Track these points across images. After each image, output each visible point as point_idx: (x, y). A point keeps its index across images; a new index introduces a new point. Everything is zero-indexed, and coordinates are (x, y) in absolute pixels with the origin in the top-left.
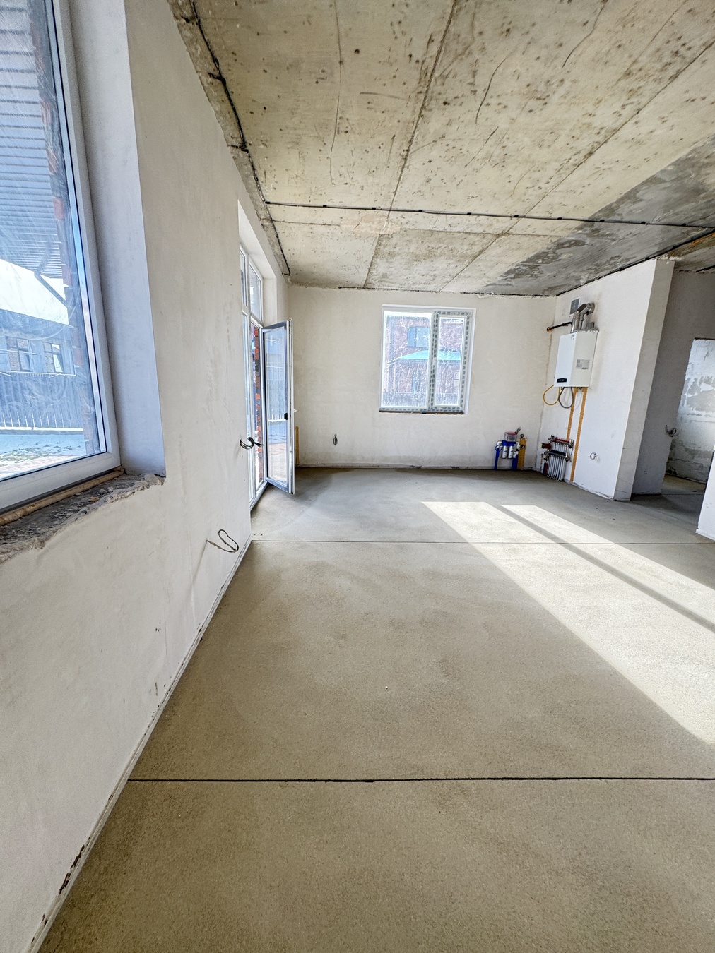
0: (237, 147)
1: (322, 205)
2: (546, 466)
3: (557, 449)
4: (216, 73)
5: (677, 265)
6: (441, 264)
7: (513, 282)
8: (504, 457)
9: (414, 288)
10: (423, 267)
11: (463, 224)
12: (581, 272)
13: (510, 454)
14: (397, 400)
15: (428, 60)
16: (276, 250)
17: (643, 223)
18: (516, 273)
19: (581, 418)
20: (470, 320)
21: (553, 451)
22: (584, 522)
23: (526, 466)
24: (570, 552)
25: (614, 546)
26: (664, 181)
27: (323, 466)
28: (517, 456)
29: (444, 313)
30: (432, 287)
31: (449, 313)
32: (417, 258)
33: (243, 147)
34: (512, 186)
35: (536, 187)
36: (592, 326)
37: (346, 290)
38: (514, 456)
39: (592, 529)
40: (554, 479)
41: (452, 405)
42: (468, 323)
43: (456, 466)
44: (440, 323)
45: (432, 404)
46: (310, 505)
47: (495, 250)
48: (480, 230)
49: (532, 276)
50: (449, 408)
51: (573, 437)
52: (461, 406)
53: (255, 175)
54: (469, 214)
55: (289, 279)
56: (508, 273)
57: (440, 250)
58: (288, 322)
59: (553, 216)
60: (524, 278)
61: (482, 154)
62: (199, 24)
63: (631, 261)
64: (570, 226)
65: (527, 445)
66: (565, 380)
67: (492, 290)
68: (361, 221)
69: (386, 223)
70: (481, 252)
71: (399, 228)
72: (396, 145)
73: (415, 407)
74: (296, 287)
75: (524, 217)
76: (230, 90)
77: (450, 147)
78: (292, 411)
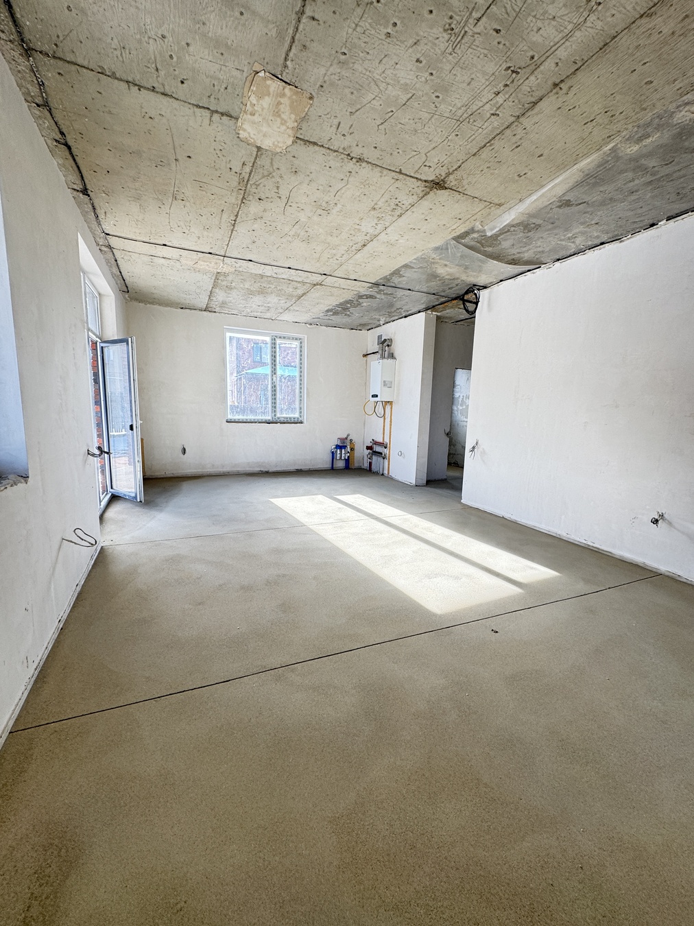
0: (78, 191)
1: (162, 243)
2: (370, 463)
3: (376, 450)
4: (63, 141)
5: (438, 318)
6: (273, 300)
7: (332, 317)
8: (338, 458)
9: (252, 314)
10: (257, 300)
11: (286, 274)
12: (380, 315)
13: (343, 455)
14: (243, 411)
15: (244, 174)
16: (114, 271)
17: (409, 290)
18: (334, 312)
19: (391, 425)
20: (303, 345)
21: (374, 452)
22: (392, 503)
23: (356, 465)
24: (380, 524)
25: (409, 516)
26: (413, 268)
27: (172, 475)
28: (348, 457)
29: (280, 337)
30: (268, 315)
31: (284, 338)
32: (251, 293)
33: (85, 191)
34: (318, 255)
35: (334, 259)
36: (392, 356)
37: (188, 311)
38: (346, 458)
39: (397, 507)
40: (376, 473)
41: (292, 415)
42: (301, 347)
43: (299, 468)
44: (278, 346)
45: (275, 415)
46: (161, 511)
47: (315, 294)
48: (300, 280)
49: (346, 315)
50: (290, 418)
51: (387, 440)
52: (301, 417)
53: (95, 213)
54: (290, 268)
55: (127, 296)
56: (328, 311)
57: (270, 290)
58: (130, 339)
59: (350, 278)
60: (340, 316)
61: (291, 233)
62: (50, 111)
63: (410, 312)
64: (363, 285)
65: (356, 448)
66: (377, 396)
67: (318, 322)
68: (199, 260)
69: (222, 265)
70: (304, 294)
71: (234, 269)
72: (225, 216)
73: (260, 417)
74: (136, 304)
75: (330, 275)
76: (74, 154)
77: (268, 225)
78: (137, 423)
